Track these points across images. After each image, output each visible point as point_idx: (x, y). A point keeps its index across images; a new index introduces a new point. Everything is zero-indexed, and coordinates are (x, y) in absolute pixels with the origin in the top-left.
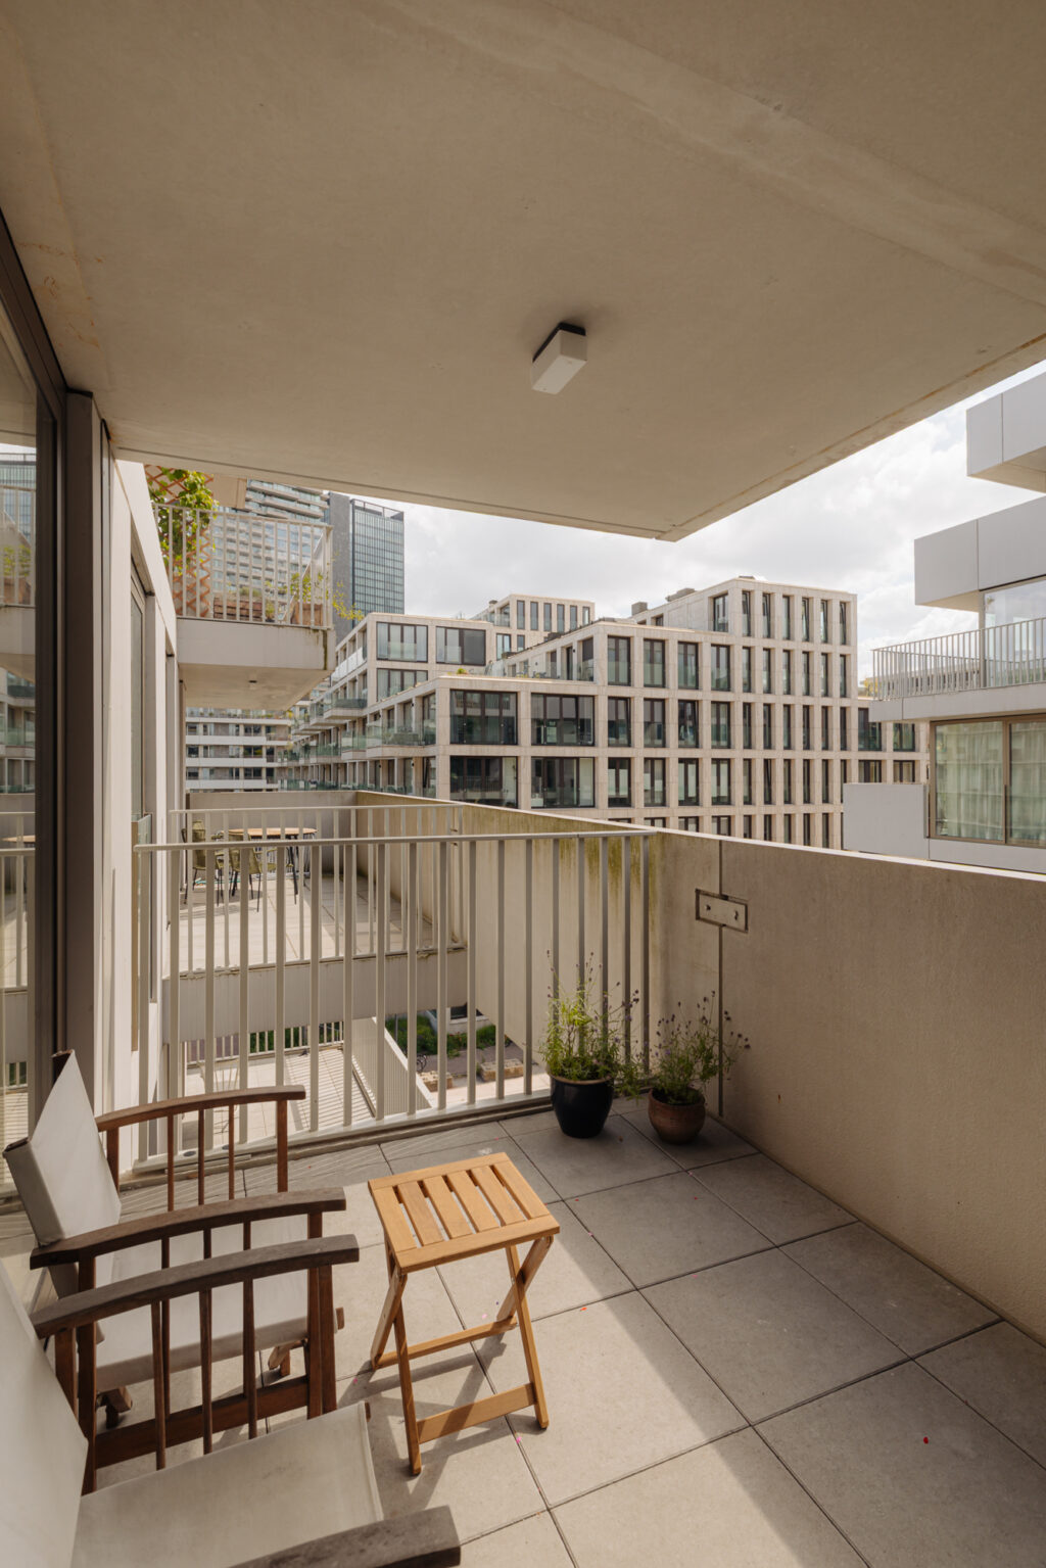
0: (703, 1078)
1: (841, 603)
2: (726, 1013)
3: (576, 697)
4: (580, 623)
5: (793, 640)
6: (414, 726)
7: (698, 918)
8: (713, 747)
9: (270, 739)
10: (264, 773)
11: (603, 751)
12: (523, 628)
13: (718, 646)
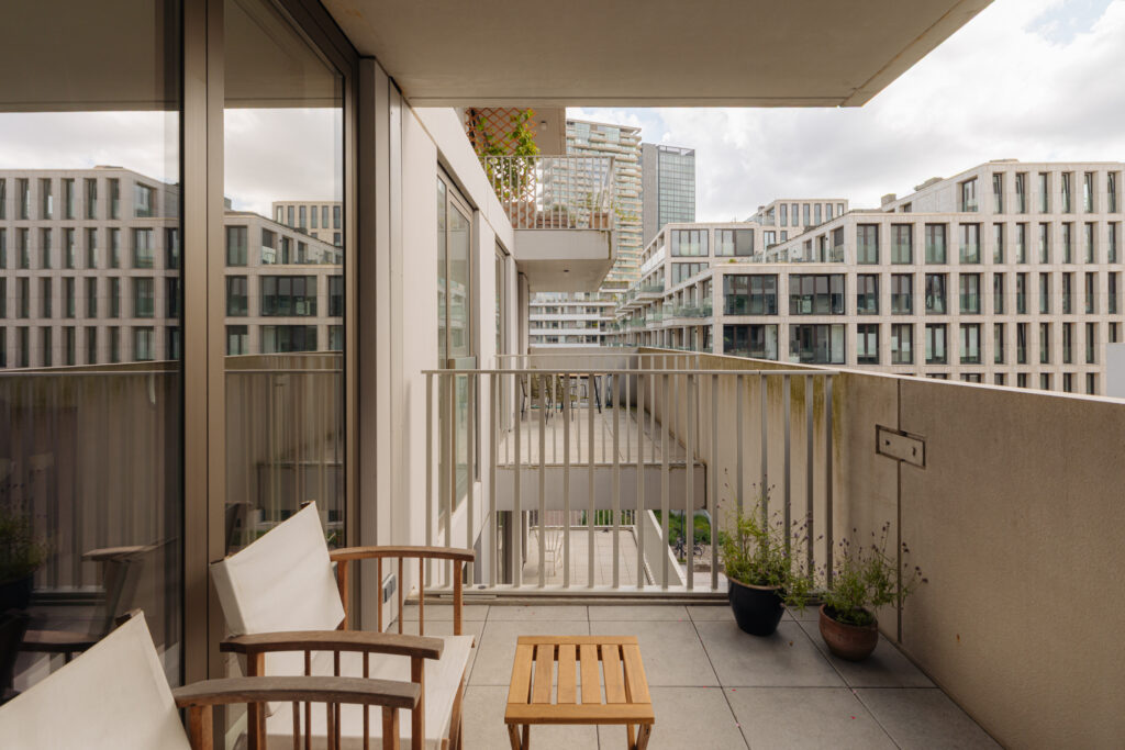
0: (876, 603)
1: (1109, 174)
2: (904, 545)
3: (829, 276)
4: (835, 216)
5: (1051, 213)
6: (697, 304)
7: (878, 452)
8: (961, 313)
9: (602, 316)
10: (599, 339)
11: (852, 318)
12: (786, 225)
13: (967, 225)
